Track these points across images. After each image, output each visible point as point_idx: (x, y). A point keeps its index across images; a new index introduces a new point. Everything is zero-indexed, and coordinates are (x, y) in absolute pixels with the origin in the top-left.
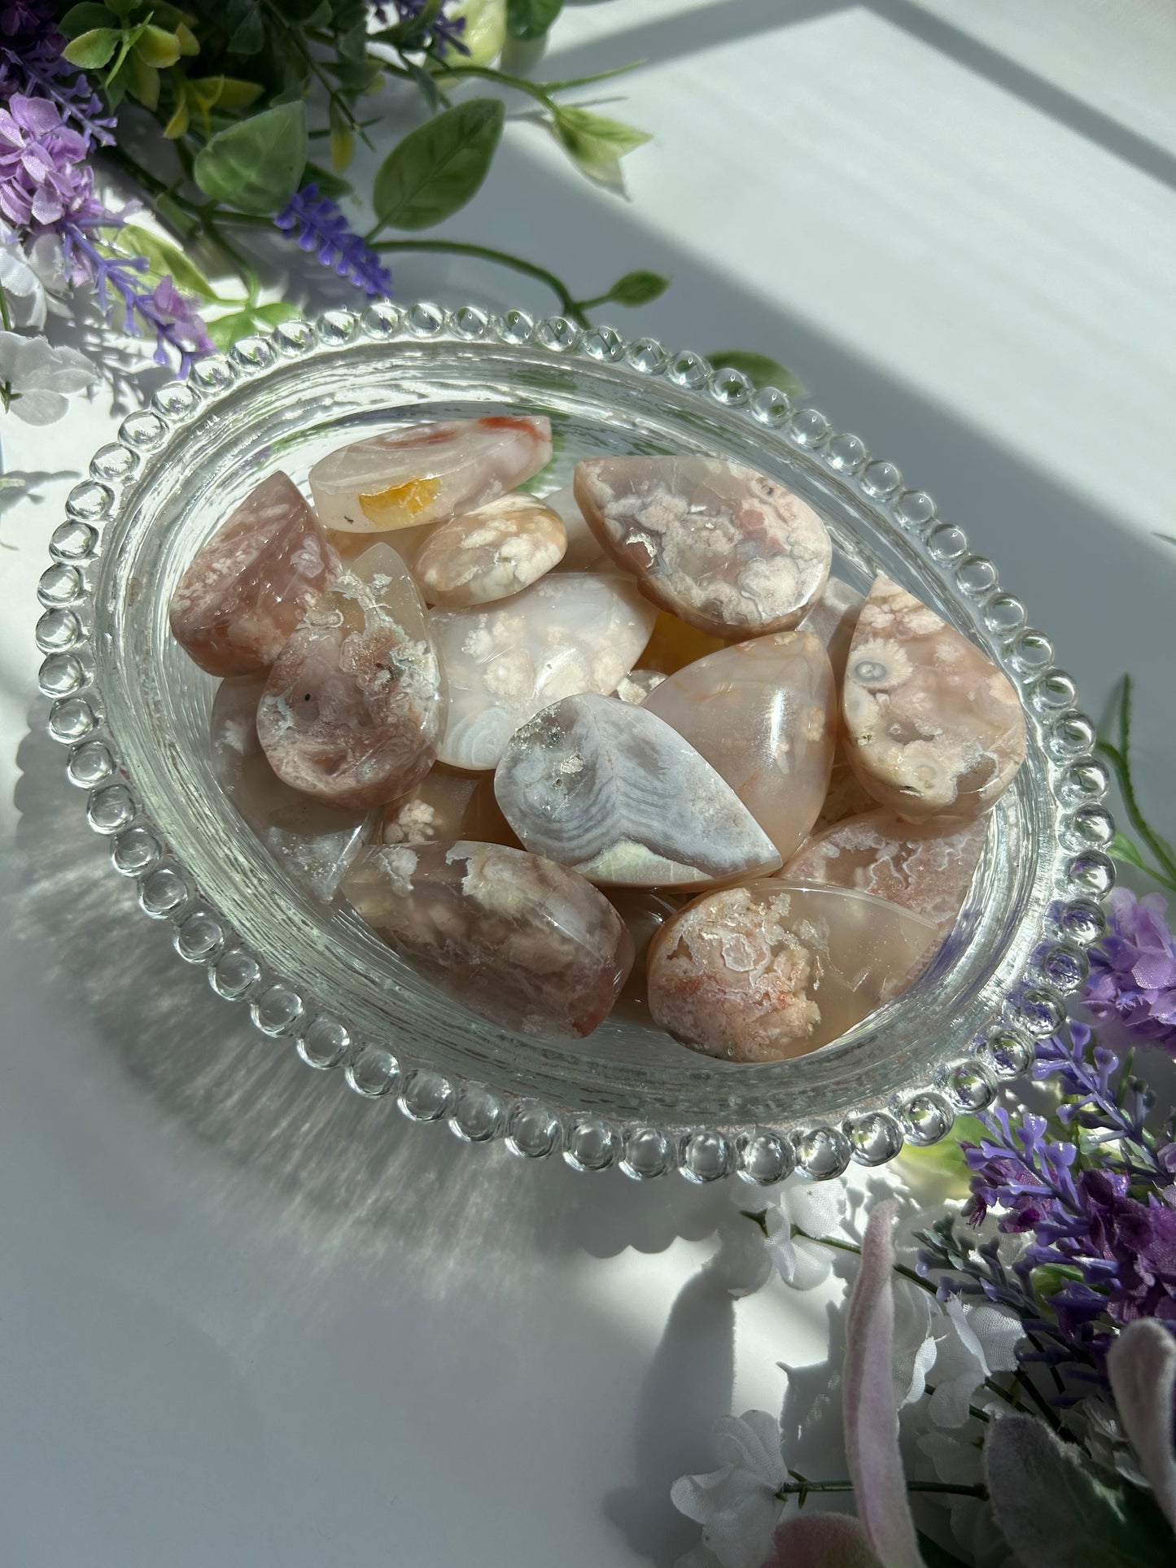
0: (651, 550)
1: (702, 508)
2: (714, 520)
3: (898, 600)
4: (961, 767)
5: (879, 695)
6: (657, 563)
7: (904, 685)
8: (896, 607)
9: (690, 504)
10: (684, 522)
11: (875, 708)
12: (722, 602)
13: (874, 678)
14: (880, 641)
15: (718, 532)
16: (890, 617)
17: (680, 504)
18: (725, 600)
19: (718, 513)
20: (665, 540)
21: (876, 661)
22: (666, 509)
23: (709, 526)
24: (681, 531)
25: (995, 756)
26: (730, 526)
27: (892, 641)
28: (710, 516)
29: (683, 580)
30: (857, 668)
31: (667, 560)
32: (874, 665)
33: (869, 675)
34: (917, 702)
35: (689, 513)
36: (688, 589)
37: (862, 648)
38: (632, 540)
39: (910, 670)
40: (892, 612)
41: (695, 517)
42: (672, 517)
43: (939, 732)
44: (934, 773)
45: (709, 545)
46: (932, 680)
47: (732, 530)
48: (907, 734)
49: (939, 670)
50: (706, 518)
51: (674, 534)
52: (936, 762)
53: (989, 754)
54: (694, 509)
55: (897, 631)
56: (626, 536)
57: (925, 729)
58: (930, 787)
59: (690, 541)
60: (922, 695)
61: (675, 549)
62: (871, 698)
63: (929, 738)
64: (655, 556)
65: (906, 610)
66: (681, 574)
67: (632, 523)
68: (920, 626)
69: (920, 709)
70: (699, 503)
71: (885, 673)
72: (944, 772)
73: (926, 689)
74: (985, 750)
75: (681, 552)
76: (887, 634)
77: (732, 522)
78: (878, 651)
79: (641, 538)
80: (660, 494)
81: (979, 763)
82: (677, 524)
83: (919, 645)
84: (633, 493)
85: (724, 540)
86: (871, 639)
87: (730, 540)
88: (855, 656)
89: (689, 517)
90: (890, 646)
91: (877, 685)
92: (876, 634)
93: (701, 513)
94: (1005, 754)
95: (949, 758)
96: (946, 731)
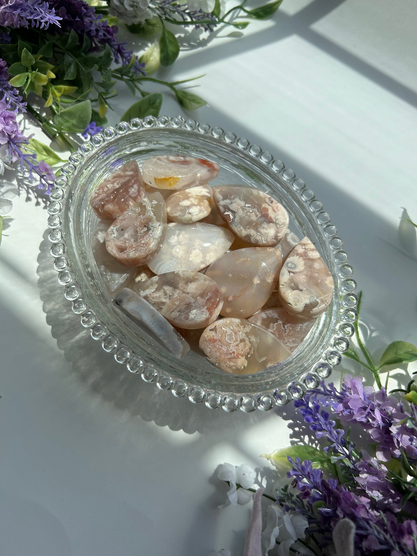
0: (231, 217)
1: (249, 205)
2: (252, 209)
3: (308, 245)
4: (308, 302)
5: (291, 273)
6: (233, 221)
7: (300, 272)
8: (307, 248)
9: (246, 204)
10: (243, 209)
11: (288, 277)
12: (251, 235)
13: (291, 268)
14: (298, 257)
15: (253, 213)
16: (304, 250)
17: (242, 203)
18: (252, 235)
19: (254, 207)
20: (236, 214)
21: (294, 263)
22: (238, 204)
23: (251, 211)
24: (242, 212)
25: (319, 301)
26: (257, 212)
27: (301, 258)
28: (252, 208)
29: (240, 227)
30: (288, 263)
31: (236, 221)
32: (293, 264)
33: (290, 266)
34: (302, 279)
35: (245, 206)
36: (241, 230)
37: (291, 257)
38: (226, 213)
39: (304, 268)
40: (305, 249)
41: (247, 208)
42: (239, 207)
43: (305, 289)
44: (299, 301)
45: (250, 217)
46: (309, 273)
47: (258, 213)
48: (295, 287)
49: (312, 271)
50: (250, 209)
51: (240, 212)
52: (300, 298)
53: (318, 300)
54: (247, 205)
55: (304, 256)
56: (225, 212)
57: (301, 287)
58: (296, 305)
59: (244, 215)
60: (304, 277)
61: (239, 218)
62: (288, 273)
63: (301, 290)
64: (232, 219)
65: (309, 249)
66: (240, 225)
67: (227, 208)
68: (312, 255)
69: (302, 281)
70: (248, 204)
71: (296, 267)
72: (302, 302)
73: (306, 275)
74: (317, 299)
75: (241, 219)
76: (300, 255)
77: (258, 211)
78: (296, 260)
79: (229, 213)
80: (237, 200)
81: (313, 302)
82: (241, 210)
83: (309, 261)
84: (228, 199)
85: (255, 216)
86: (295, 256)
87: (257, 216)
88: (288, 260)
89: (245, 208)
90: (300, 259)
91: (291, 270)
92: (297, 254)
93: (249, 207)
94: (323, 302)
95: (305, 298)
96: (307, 289)
